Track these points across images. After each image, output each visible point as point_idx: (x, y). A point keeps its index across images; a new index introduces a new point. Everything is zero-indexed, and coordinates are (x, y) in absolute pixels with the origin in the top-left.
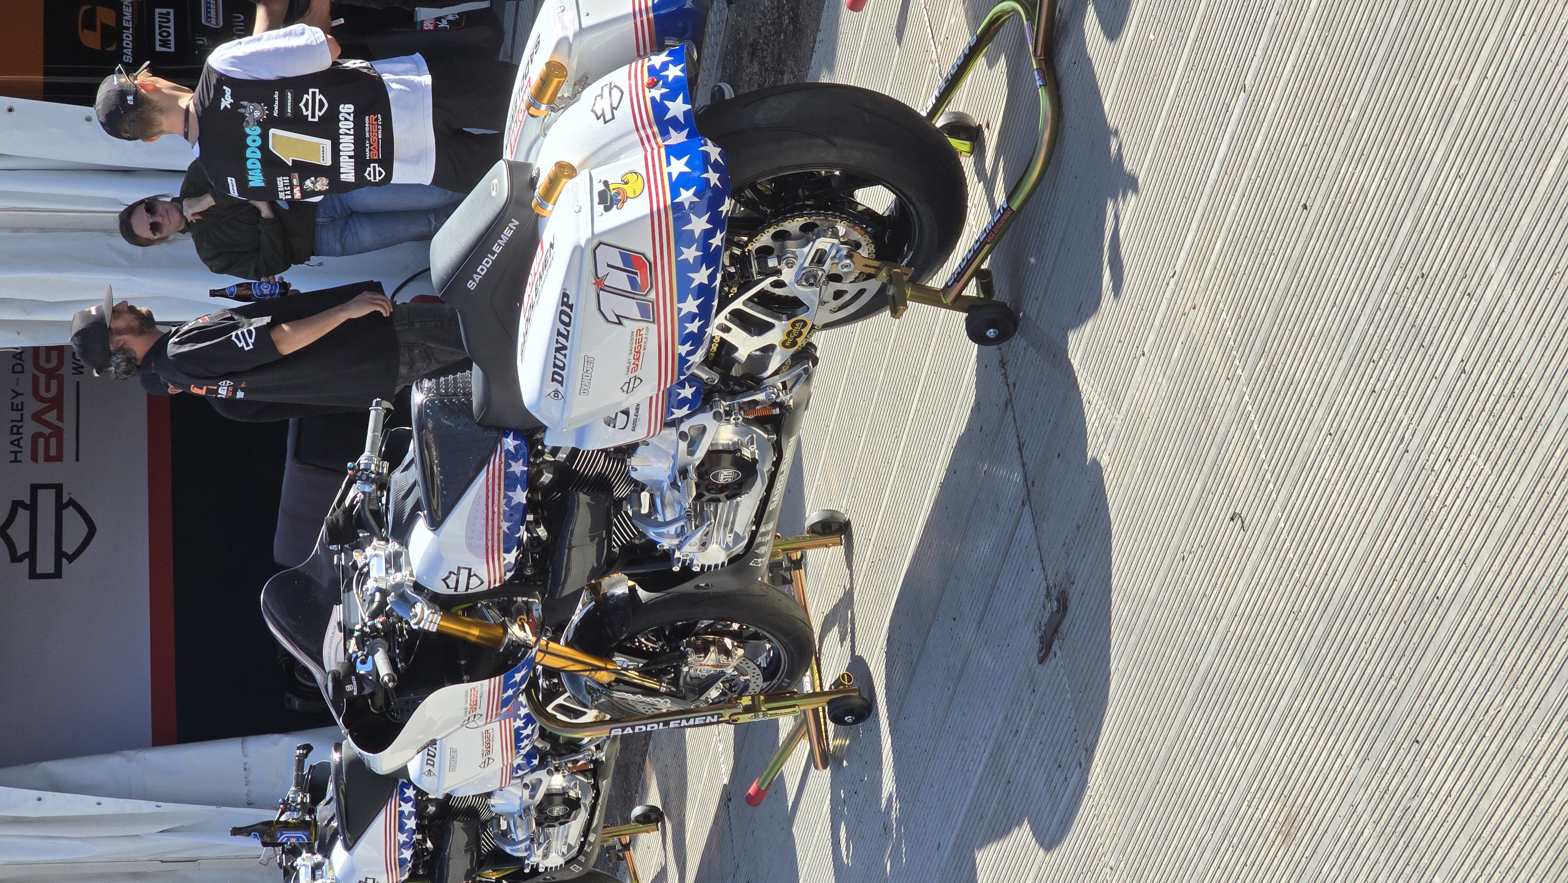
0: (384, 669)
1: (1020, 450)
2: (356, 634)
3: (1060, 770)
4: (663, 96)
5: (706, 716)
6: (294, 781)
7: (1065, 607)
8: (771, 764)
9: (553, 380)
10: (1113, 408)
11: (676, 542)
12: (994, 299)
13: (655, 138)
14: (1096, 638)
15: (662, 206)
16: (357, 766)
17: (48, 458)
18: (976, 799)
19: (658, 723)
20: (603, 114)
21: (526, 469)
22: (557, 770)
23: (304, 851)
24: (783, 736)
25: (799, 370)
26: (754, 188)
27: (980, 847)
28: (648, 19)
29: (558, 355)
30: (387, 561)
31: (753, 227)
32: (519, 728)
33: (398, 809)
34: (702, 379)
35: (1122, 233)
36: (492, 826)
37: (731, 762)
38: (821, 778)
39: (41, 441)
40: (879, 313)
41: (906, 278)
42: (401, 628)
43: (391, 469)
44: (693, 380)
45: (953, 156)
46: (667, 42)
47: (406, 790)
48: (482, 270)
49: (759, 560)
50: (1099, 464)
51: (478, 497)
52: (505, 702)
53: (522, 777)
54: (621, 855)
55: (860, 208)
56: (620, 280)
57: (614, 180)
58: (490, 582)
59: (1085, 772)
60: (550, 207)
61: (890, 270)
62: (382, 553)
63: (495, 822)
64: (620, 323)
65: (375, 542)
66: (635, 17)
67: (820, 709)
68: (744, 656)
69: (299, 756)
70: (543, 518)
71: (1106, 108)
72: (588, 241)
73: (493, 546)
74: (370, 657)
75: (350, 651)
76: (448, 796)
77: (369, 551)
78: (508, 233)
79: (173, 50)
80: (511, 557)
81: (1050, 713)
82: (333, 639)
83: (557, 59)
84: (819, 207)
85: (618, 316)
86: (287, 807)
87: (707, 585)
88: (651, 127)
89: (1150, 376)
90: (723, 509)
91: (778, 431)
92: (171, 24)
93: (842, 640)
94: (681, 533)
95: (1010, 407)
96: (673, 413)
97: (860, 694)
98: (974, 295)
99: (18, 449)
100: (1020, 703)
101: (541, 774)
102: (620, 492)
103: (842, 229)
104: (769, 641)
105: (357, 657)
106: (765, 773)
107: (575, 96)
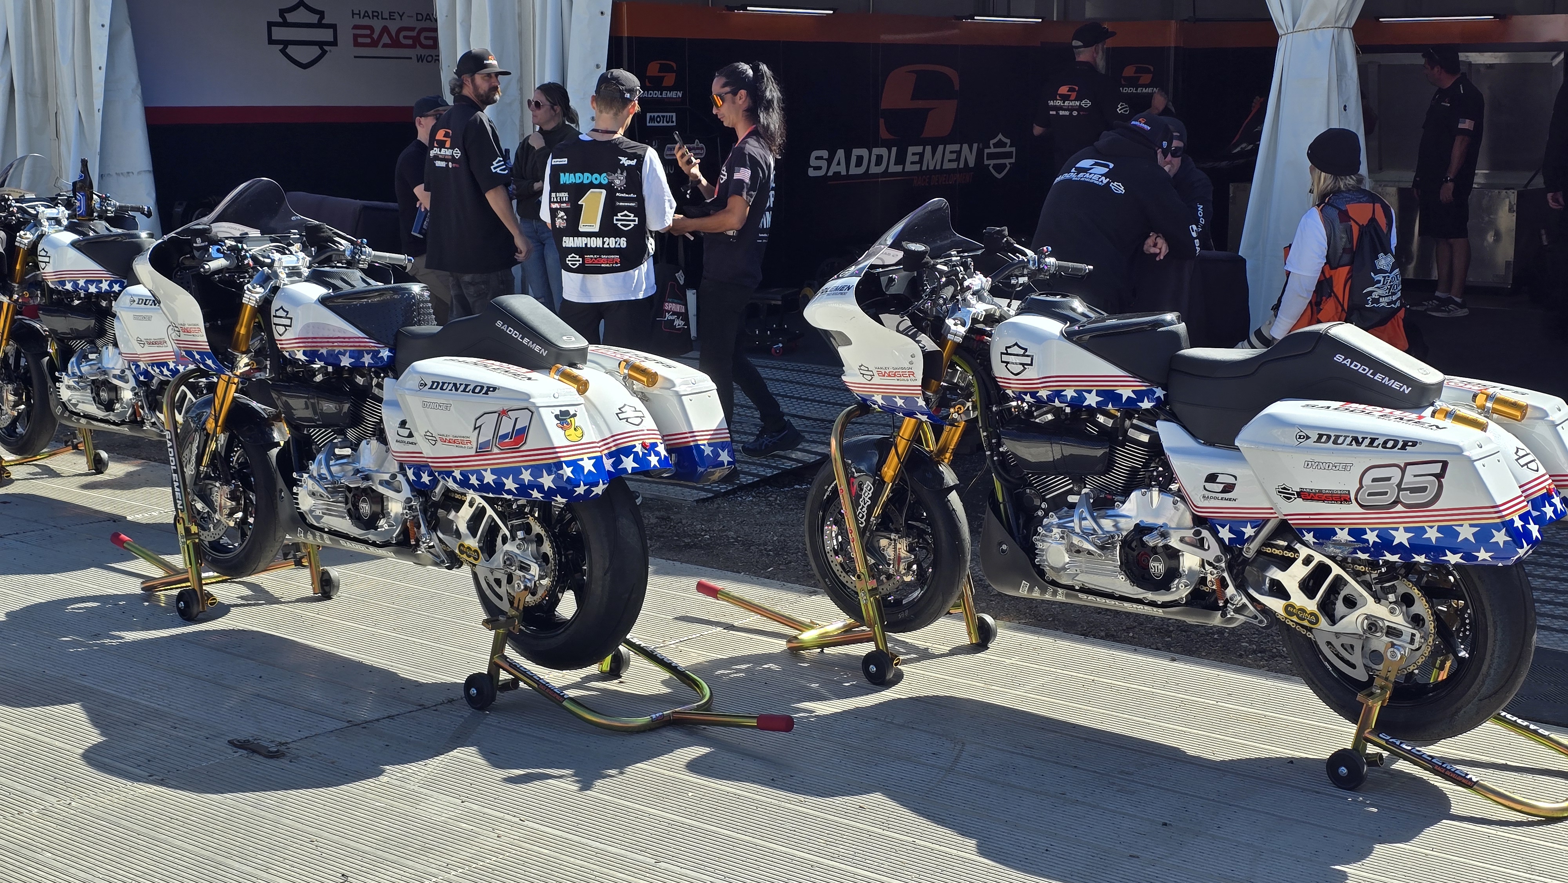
0: (213, 265)
1: (388, 717)
2: (240, 245)
3: (146, 761)
4: (636, 453)
5: (182, 500)
6: (123, 204)
7: (272, 757)
8: (144, 550)
9: (433, 382)
10: (422, 782)
11: (315, 474)
12: (498, 693)
13: (607, 449)
14: (249, 781)
15: (559, 455)
16: (137, 249)
17: (356, 37)
18: (121, 701)
19: (176, 465)
20: (623, 412)
21: (366, 365)
22: (136, 394)
23: (70, 212)
24: (167, 558)
25: (443, 557)
26: (573, 519)
27: (82, 706)
28: (689, 442)
29: (451, 385)
30: (294, 268)
31: (545, 520)
32: (168, 365)
33: (103, 279)
34: (435, 488)
35: (550, 781)
36: (92, 347)
37: (144, 522)
38: (134, 587)
39: (368, 32)
40: (485, 611)
41: (511, 628)
42: (245, 277)
43: (362, 270)
44: (435, 482)
45: (599, 659)
46: (673, 455)
47: (118, 284)
48: (510, 331)
49: (302, 535)
50: (380, 774)
51: (345, 331)
52: (189, 353)
53: (130, 368)
54: (70, 443)
55: (560, 595)
56: (506, 427)
57: (577, 421)
58: (281, 340)
59: (145, 780)
60: (557, 377)
61: (517, 617)
62: (300, 264)
63: (95, 350)
64: (475, 428)
65: (308, 259)
66: (690, 433)
67: (189, 584)
68: (229, 527)
69: (143, 209)
70: (330, 378)
71: (639, 765)
72: (534, 403)
73: (308, 342)
74: (222, 255)
75: (226, 241)
76: (114, 316)
77: (302, 255)
78: (537, 348)
79: (648, 124)
80: (300, 356)
81: (191, 751)
82: (237, 229)
83: (660, 380)
84: (561, 565)
85: (480, 427)
86: (104, 199)
87: (283, 497)
88: (615, 446)
89: (446, 808)
90: (340, 507)
91: (398, 544)
92: (665, 124)
93: (242, 598)
94: (321, 477)
95: (420, 708)
96: (410, 469)
97: (201, 612)
98: (500, 679)
99: (362, 16)
100: (198, 728)
101: (132, 383)
102: (351, 434)
103: (545, 582)
104: (240, 545)
105: (222, 246)
106: (137, 546)
107: (635, 393)
